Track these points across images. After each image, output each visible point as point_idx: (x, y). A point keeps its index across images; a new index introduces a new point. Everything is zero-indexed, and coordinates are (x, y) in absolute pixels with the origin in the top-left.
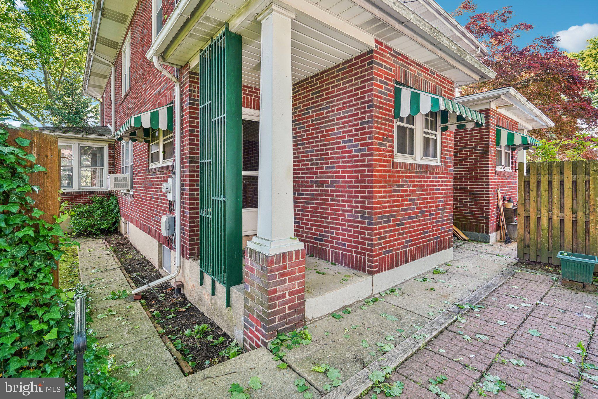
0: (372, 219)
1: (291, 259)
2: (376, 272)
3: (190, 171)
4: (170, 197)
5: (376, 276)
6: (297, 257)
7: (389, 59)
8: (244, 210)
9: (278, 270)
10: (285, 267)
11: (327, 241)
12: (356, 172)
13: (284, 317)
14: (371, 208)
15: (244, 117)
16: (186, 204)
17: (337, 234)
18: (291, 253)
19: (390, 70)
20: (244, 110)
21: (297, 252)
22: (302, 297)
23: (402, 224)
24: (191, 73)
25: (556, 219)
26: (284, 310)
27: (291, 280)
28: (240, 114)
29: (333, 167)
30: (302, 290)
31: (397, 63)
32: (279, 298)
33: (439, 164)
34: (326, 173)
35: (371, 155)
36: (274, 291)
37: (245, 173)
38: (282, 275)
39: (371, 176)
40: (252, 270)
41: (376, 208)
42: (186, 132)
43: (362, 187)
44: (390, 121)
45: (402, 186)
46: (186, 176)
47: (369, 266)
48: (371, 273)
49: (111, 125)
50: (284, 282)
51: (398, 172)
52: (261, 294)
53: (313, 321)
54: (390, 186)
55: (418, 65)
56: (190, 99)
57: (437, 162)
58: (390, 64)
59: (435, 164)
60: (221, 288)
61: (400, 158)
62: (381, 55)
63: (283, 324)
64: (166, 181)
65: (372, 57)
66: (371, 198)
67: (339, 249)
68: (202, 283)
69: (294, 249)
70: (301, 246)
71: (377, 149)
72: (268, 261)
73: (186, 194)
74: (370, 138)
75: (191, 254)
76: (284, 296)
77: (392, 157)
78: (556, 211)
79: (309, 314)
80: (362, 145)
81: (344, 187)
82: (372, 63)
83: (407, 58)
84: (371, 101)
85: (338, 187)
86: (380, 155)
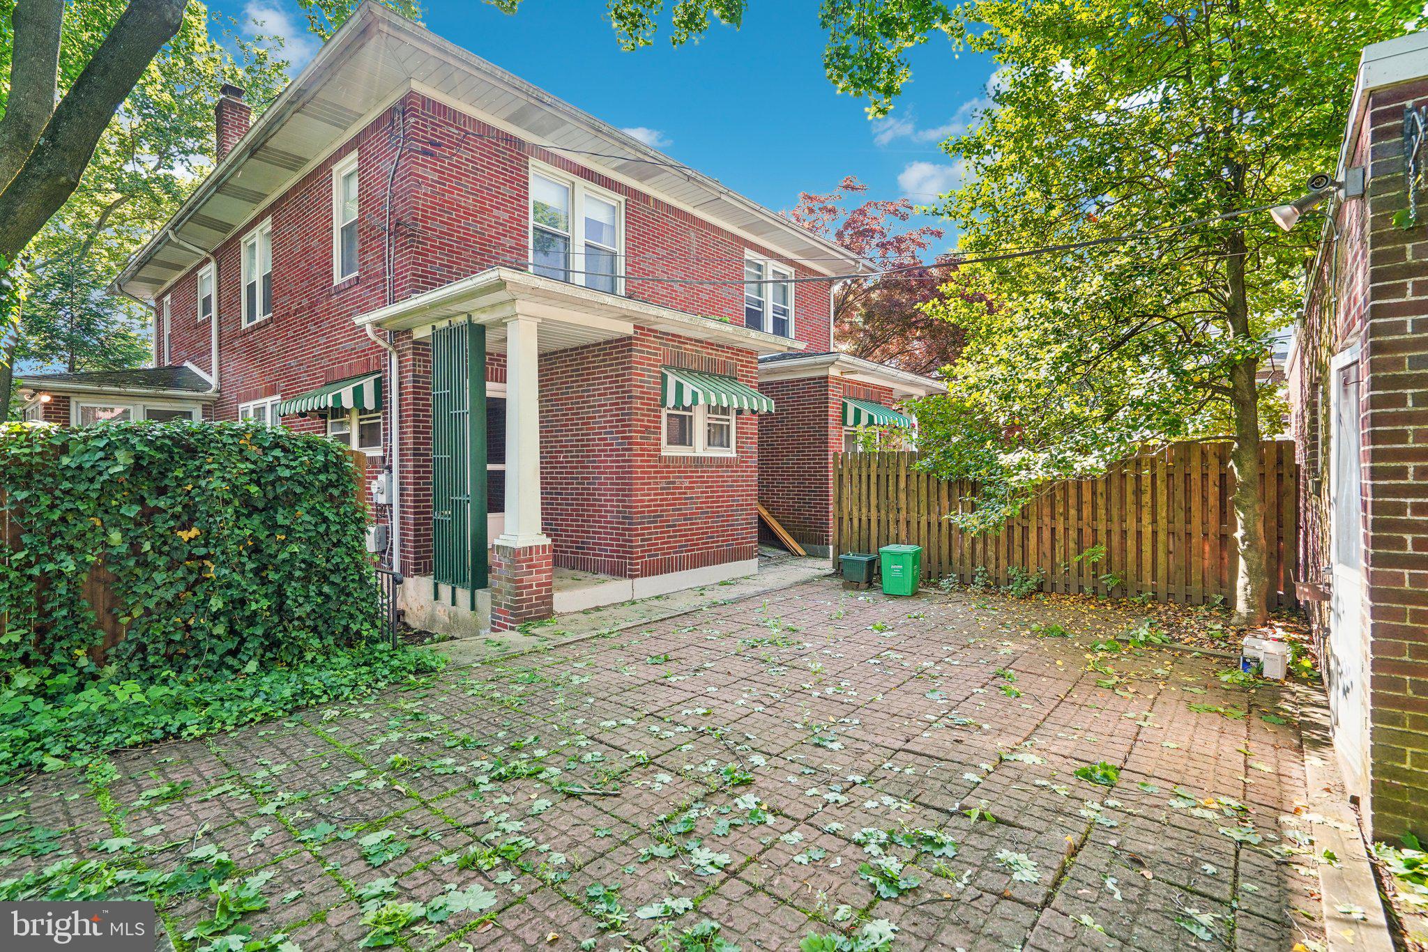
0: (631, 518)
1: (538, 552)
2: (637, 576)
3: (415, 466)
4: (382, 500)
5: (637, 580)
6: (544, 551)
7: (653, 342)
8: (489, 515)
9: (525, 561)
10: (531, 560)
11: (589, 549)
12: (617, 467)
13: (532, 606)
14: (631, 507)
15: (489, 394)
16: (408, 507)
17: (599, 538)
18: (538, 547)
19: (656, 354)
20: (489, 385)
21: (544, 546)
22: (550, 590)
23: (674, 526)
24: (415, 342)
25: (864, 518)
26: (531, 600)
27: (537, 572)
28: (483, 389)
29: (594, 462)
30: (550, 584)
31: (665, 345)
32: (526, 587)
33: (734, 455)
34: (588, 467)
35: (631, 450)
36: (522, 581)
37: (490, 467)
38: (529, 567)
39: (631, 473)
40: (500, 565)
41: (636, 507)
42: (408, 416)
43: (623, 484)
44: (656, 411)
45: (674, 483)
46: (408, 472)
47: (631, 570)
48: (631, 577)
49: (210, 373)
50: (531, 573)
51: (668, 467)
52: (509, 585)
53: (561, 615)
54: (657, 483)
55: (696, 341)
56: (414, 376)
57: (730, 453)
58: (655, 348)
59: (728, 455)
60: (463, 595)
61: (669, 451)
62: (643, 340)
63: (531, 613)
64: (376, 478)
65: (631, 344)
66: (631, 496)
67: (600, 555)
68: (436, 597)
69: (541, 544)
70: (548, 541)
71: (637, 444)
72: (515, 553)
73: (408, 495)
74: (630, 431)
75: (416, 570)
76: (531, 586)
77: (659, 450)
78: (864, 510)
79: (557, 608)
80: (623, 438)
81: (606, 484)
82: (630, 350)
83: (680, 337)
84: (630, 391)
85: (600, 484)
86: (642, 450)
